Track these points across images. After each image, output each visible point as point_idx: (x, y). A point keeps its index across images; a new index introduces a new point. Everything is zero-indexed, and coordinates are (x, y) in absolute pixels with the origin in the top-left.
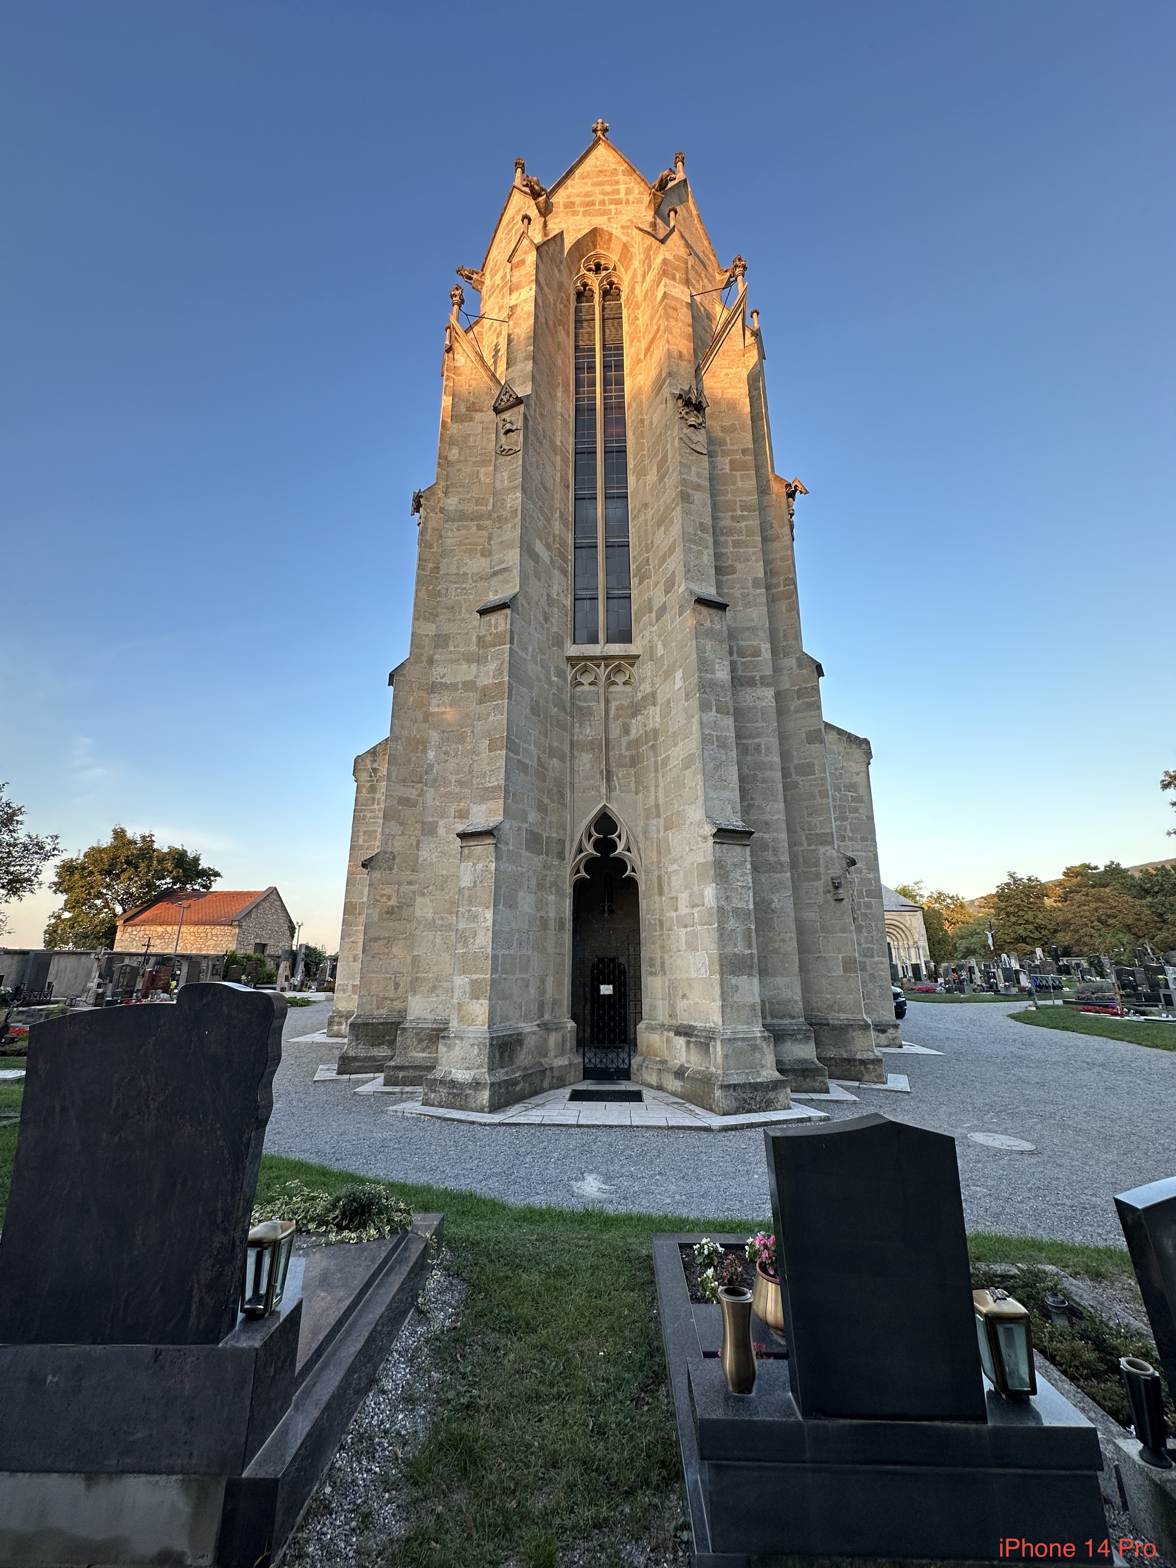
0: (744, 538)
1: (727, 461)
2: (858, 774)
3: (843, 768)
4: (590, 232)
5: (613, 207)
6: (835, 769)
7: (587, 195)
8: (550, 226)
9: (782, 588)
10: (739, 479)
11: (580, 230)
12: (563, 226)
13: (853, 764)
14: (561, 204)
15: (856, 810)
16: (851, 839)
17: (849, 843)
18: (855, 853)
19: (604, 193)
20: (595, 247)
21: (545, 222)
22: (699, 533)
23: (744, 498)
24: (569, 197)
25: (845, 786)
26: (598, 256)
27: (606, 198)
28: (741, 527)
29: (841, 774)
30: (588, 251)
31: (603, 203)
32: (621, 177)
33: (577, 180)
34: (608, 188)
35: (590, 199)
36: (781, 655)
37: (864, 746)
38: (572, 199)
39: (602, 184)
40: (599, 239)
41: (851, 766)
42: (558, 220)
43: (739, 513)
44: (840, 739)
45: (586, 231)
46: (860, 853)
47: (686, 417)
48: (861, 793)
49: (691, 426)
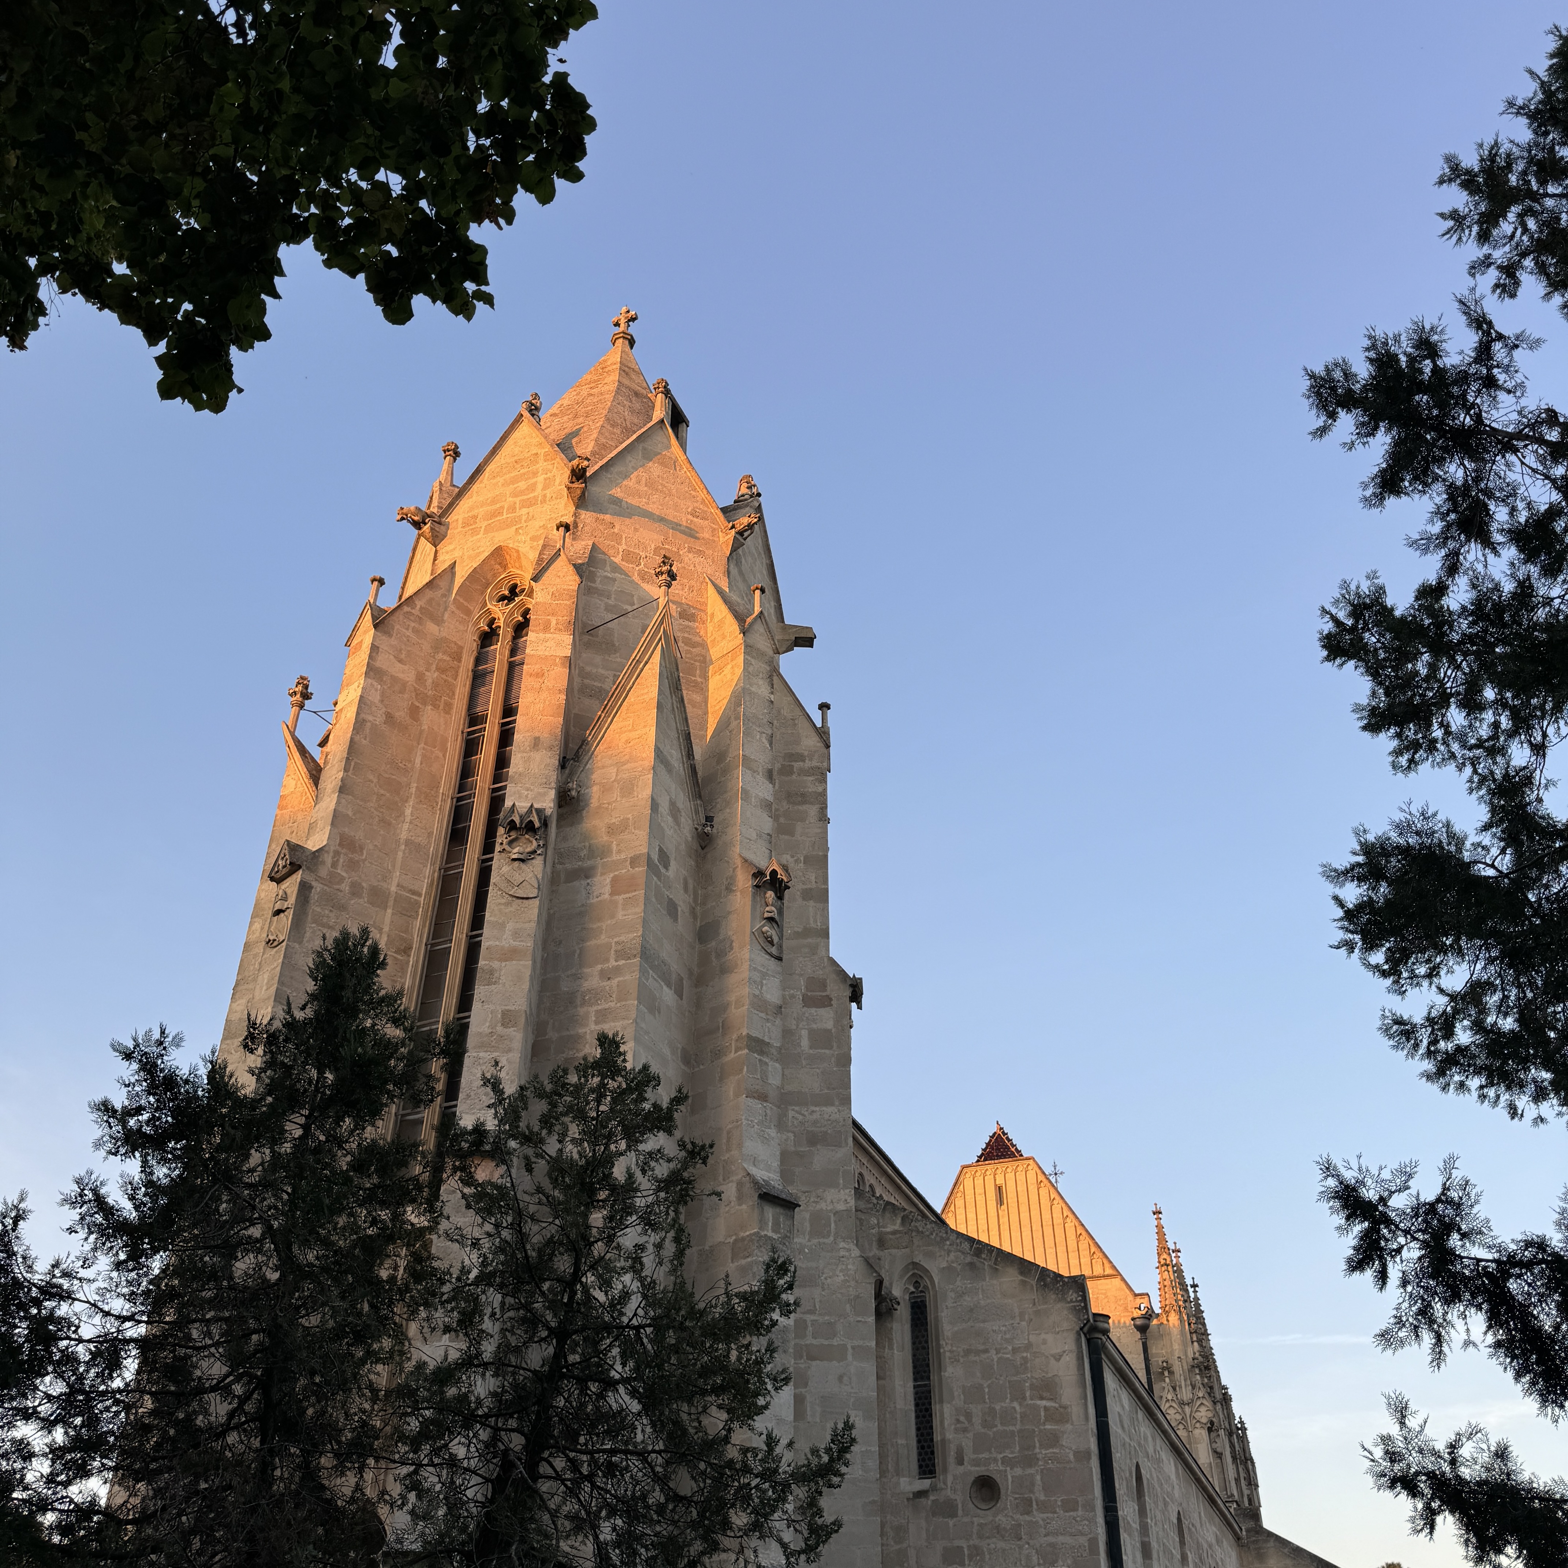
0: (612, 1004)
1: (608, 880)
2: (1058, 1358)
3: (1029, 1346)
4: (492, 554)
5: (524, 511)
6: (1015, 1351)
7: (494, 501)
8: (441, 558)
9: (732, 1055)
10: (620, 906)
11: (479, 554)
12: (457, 554)
13: (1049, 1337)
14: (460, 522)
15: (1053, 1440)
16: (1044, 1507)
17: (1038, 1517)
18: (1051, 1539)
19: (515, 494)
20: (505, 567)
21: (436, 552)
22: (499, 1028)
23: (622, 938)
24: (471, 509)
25: (1032, 1387)
26: (510, 576)
27: (517, 500)
28: (611, 987)
29: (1025, 1359)
30: (495, 576)
31: (512, 509)
32: (542, 465)
33: (485, 481)
34: (522, 485)
35: (498, 506)
36: (721, 1178)
37: (1072, 1295)
38: (475, 512)
39: (514, 481)
40: (508, 557)
41: (1044, 1342)
42: (451, 547)
43: (613, 963)
44: (1023, 1283)
45: (486, 554)
46: (1061, 1539)
47: (507, 848)
48: (1065, 1401)
49: (514, 860)
